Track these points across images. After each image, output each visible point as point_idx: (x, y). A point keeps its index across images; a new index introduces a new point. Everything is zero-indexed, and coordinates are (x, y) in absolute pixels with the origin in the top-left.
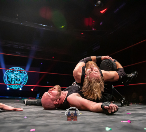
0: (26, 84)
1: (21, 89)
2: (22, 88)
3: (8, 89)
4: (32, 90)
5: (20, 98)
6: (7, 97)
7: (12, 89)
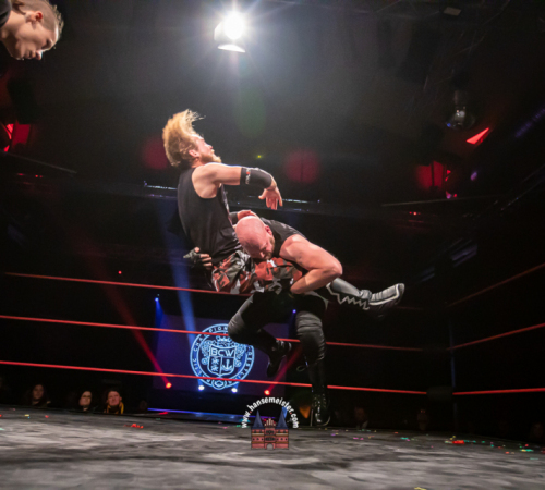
0: (246, 378)
1: (234, 390)
2: (239, 387)
3: (201, 388)
4: (267, 392)
5: (233, 417)
6: (199, 414)
7: (212, 388)
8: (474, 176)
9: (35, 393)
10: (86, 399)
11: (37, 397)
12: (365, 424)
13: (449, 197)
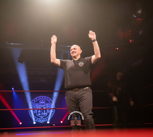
1: (48, 122)
3: (35, 123)
4: (61, 122)
8: (141, 32)
13: (131, 41)
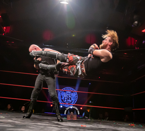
3: (61, 106)
4: (81, 108)
7: (65, 107)
9: (8, 107)
10: (23, 108)
11: (9, 108)
12: (107, 118)
